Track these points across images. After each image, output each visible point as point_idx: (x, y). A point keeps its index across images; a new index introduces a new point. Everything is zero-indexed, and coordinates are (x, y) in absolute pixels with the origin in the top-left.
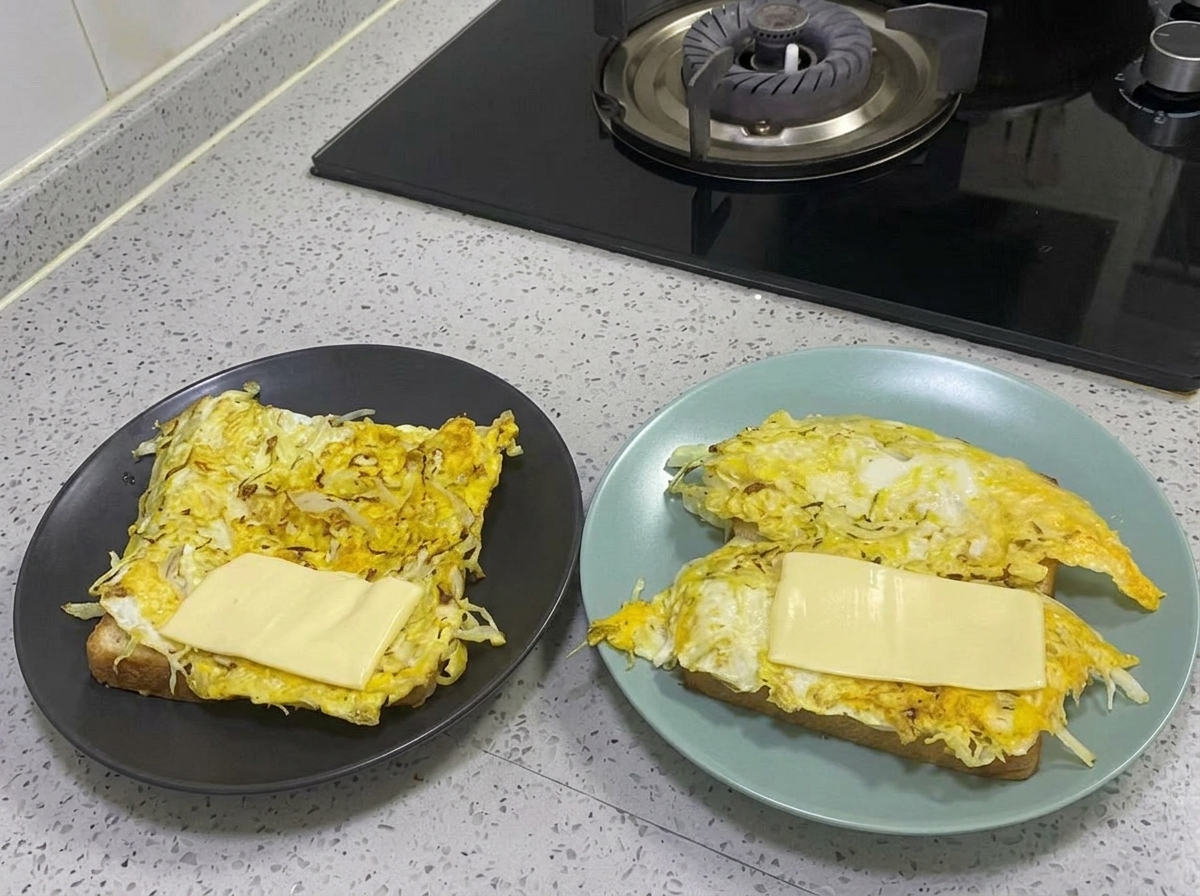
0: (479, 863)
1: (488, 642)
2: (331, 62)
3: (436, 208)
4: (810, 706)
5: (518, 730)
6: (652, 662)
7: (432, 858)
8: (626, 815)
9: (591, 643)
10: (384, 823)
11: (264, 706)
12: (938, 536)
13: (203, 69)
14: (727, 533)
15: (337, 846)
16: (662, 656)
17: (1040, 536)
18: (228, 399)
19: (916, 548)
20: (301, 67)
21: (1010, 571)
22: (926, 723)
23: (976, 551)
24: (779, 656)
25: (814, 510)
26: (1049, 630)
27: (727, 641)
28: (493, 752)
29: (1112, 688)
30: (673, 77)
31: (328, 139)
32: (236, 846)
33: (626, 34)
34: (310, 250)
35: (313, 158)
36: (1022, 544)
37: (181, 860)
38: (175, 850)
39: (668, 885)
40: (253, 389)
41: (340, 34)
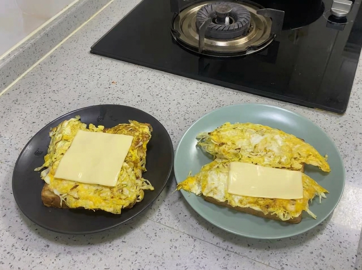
0: (150, 251)
1: (149, 190)
2: (94, 19)
3: (127, 63)
4: (239, 205)
5: (159, 213)
6: (195, 194)
7: (137, 250)
8: (190, 236)
9: (179, 189)
10: (123, 241)
11: (88, 209)
12: (272, 156)
13: (58, 22)
14: (214, 157)
15: (111, 247)
16: (198, 192)
17: (300, 156)
18: (71, 121)
19: (267, 160)
20: (86, 21)
21: (292, 166)
22: (271, 209)
23: (283, 160)
24: (230, 191)
25: (238, 151)
26: (304, 182)
27: (216, 188)
28: (152, 220)
29: (320, 197)
30: (193, 25)
31: (95, 42)
32: (81, 249)
33: (179, 12)
34: (91, 75)
35: (91, 48)
36: (295, 158)
37: (67, 253)
38: (65, 250)
39: (203, 255)
40: (78, 117)
41: (97, 11)
